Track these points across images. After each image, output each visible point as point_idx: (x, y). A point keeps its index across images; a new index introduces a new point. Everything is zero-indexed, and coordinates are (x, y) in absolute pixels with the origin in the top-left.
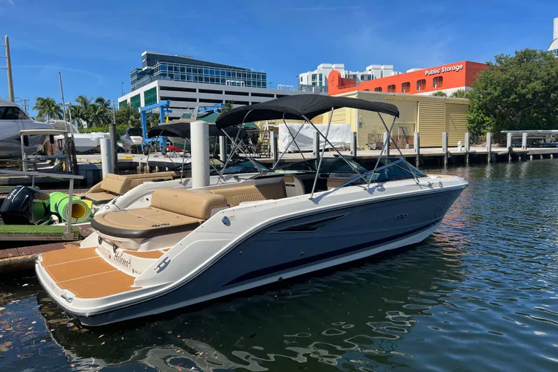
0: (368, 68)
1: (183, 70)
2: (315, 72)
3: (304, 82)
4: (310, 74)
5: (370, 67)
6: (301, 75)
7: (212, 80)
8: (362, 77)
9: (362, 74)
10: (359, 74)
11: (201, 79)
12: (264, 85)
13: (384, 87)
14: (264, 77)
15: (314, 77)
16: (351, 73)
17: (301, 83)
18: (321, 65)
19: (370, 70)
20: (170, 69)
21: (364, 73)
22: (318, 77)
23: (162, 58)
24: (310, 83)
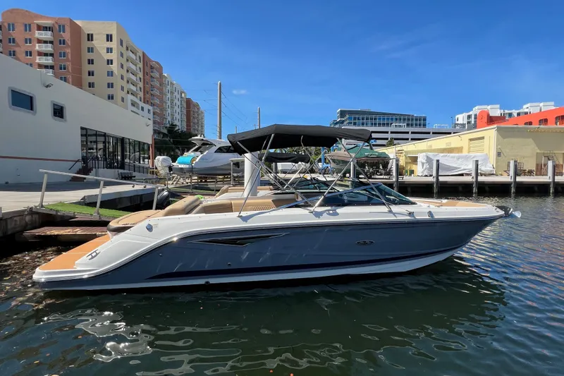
0: (525, 106)
1: (363, 119)
2: (471, 113)
3: (460, 122)
4: (465, 115)
5: (528, 105)
6: (457, 117)
7: (384, 124)
8: (519, 114)
9: (518, 111)
10: (515, 113)
11: (375, 124)
12: (425, 125)
13: (535, 121)
14: (425, 120)
15: (469, 117)
16: (507, 111)
17: (457, 122)
18: (477, 108)
19: (526, 108)
20: (355, 119)
21: (521, 111)
22: (473, 117)
23: (350, 112)
24: (466, 122)
